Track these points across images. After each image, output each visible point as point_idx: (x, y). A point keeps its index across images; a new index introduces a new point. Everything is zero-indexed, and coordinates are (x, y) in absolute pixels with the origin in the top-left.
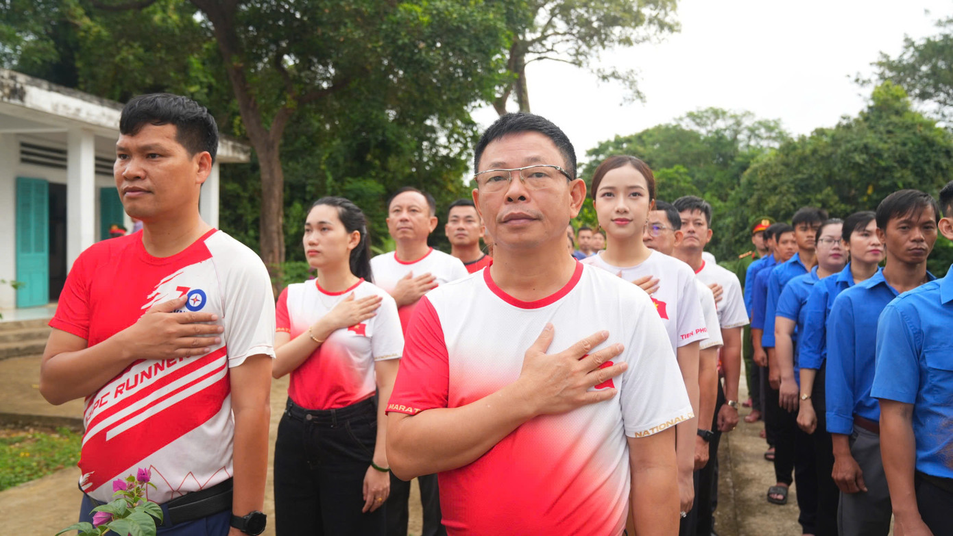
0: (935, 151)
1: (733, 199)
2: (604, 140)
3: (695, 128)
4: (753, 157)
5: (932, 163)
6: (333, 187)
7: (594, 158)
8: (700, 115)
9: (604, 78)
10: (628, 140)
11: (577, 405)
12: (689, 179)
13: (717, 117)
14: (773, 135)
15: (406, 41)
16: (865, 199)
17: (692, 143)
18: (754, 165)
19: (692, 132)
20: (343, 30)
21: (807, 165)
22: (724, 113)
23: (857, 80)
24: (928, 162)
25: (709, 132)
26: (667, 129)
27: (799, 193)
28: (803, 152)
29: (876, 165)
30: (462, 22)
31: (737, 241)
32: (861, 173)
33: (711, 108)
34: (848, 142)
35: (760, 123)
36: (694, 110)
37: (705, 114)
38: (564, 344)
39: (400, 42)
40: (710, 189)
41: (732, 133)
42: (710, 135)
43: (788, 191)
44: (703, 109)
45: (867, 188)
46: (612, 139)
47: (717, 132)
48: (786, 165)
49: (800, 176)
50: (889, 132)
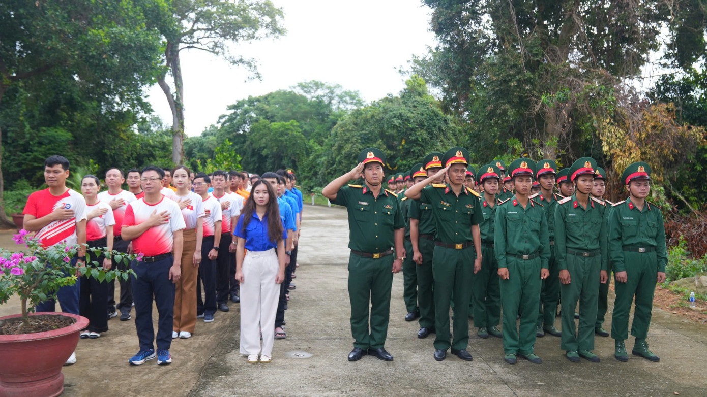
0: (439, 120)
1: (327, 145)
2: (241, 99)
3: (304, 94)
4: (340, 116)
5: (437, 127)
6: (30, 133)
7: (233, 111)
8: (307, 85)
9: (234, 63)
10: (258, 100)
11: (161, 224)
12: (300, 130)
13: (318, 88)
14: (355, 101)
15: (94, 53)
16: (401, 147)
17: (301, 105)
18: (339, 122)
19: (301, 96)
20: (49, 42)
21: (368, 125)
22: (322, 85)
23: (400, 71)
24: (435, 126)
25: (313, 97)
26: (285, 93)
27: (363, 143)
28: (366, 117)
29: (406, 127)
30: (131, 41)
31: (329, 173)
32: (399, 131)
33: (314, 81)
34: (391, 111)
35: (346, 93)
36: (302, 81)
37: (310, 85)
38: (159, 212)
39: (90, 54)
40: (313, 137)
41: (328, 99)
42: (313, 99)
43: (357, 141)
44: (308, 81)
45: (401, 142)
46: (247, 99)
47: (317, 98)
48: (356, 124)
49: (364, 132)
50: (415, 106)
